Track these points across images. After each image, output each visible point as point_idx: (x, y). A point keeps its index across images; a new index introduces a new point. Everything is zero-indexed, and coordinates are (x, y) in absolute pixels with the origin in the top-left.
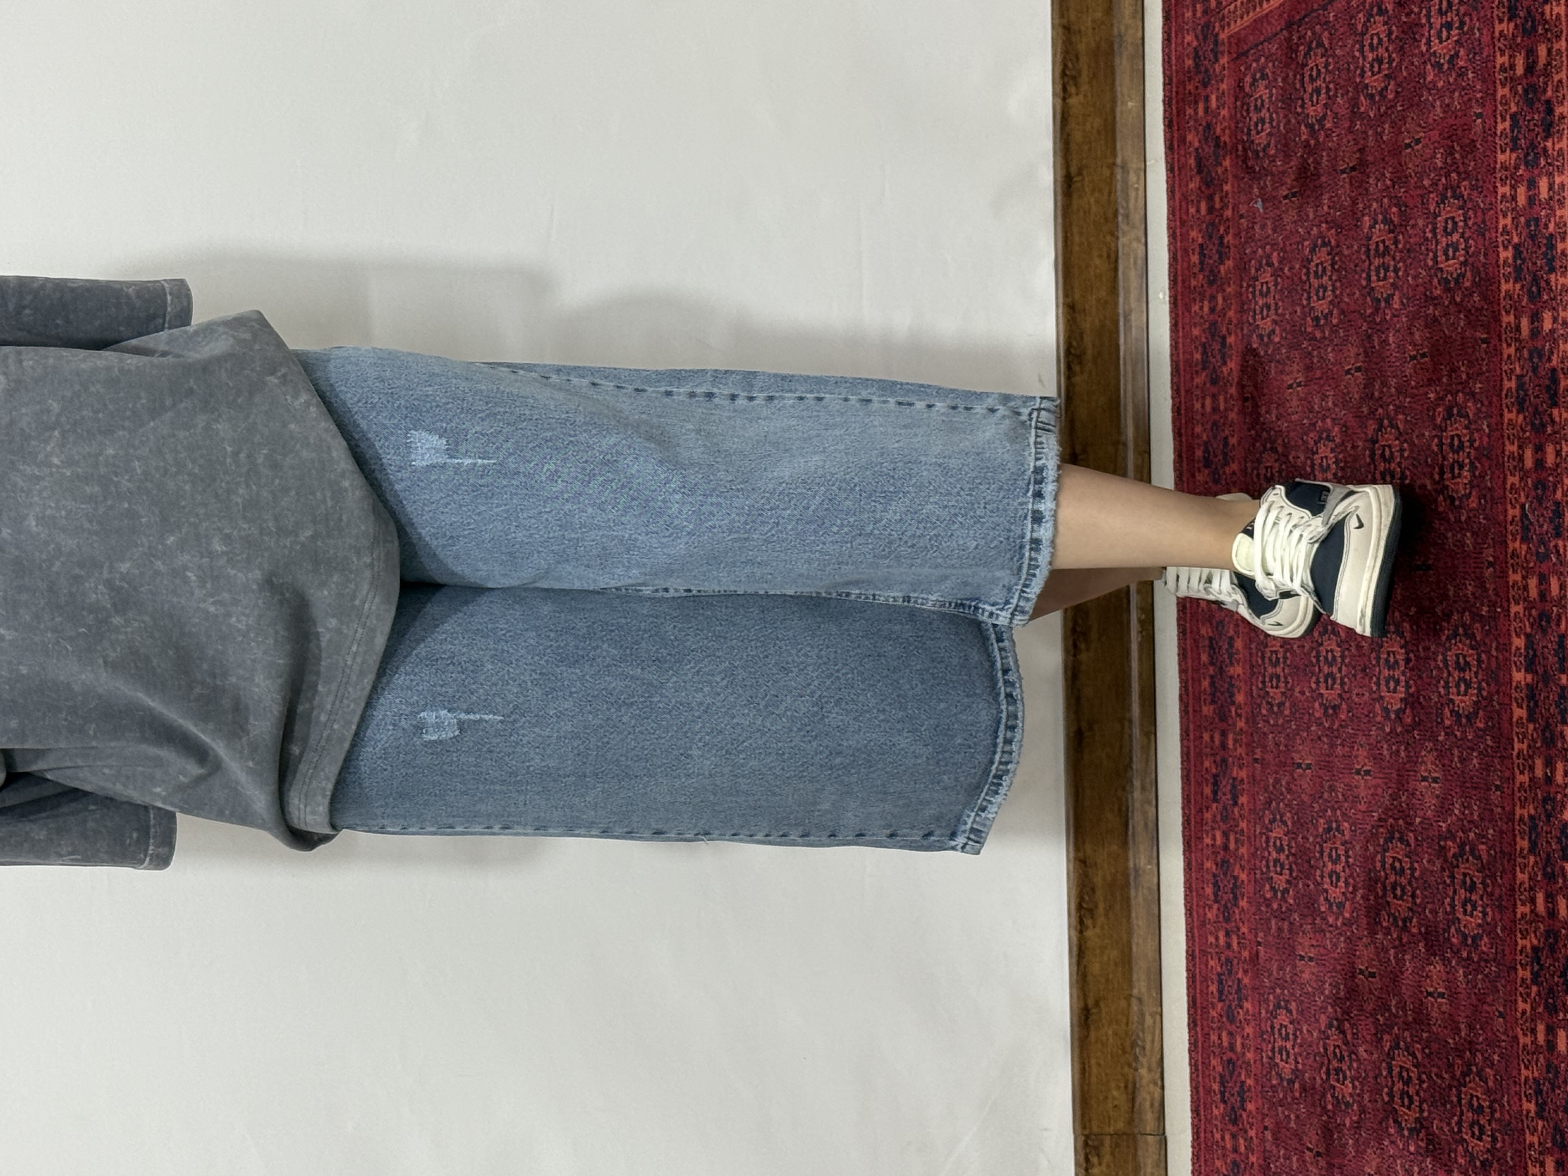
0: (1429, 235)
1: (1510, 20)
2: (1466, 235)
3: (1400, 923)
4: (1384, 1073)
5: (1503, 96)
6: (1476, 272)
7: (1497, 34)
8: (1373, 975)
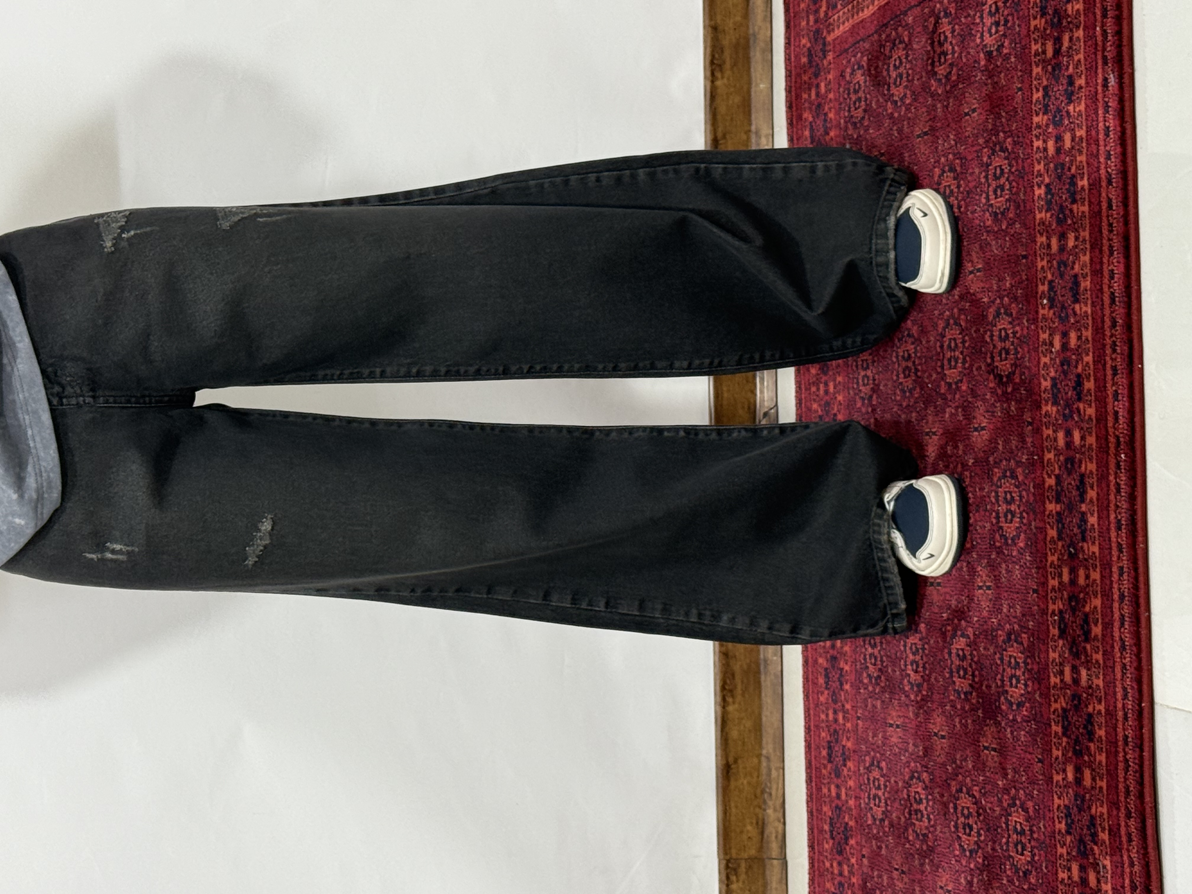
0: (983, 180)
1: (1042, 16)
2: (1011, 178)
3: (963, 696)
4: (952, 810)
5: (1038, 74)
6: (1018, 207)
7: (1032, 28)
8: (943, 737)
